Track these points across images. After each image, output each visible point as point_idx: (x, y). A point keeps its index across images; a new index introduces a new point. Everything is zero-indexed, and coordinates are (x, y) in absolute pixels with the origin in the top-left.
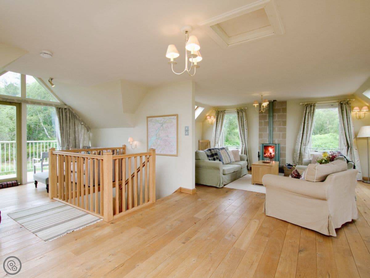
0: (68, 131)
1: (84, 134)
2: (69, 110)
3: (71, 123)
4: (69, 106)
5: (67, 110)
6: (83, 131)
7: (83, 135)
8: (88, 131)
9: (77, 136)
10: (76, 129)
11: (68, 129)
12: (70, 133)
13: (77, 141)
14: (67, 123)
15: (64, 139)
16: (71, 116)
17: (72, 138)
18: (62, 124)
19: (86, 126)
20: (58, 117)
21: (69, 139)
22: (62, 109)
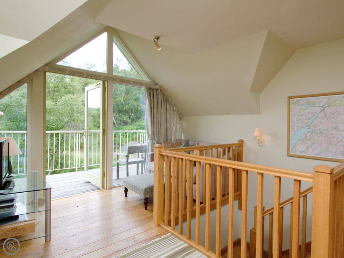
0: (160, 120)
1: (177, 123)
2: (161, 90)
3: (162, 108)
4: (161, 86)
5: (159, 91)
6: (175, 119)
7: (175, 125)
8: (181, 119)
9: (168, 125)
10: (168, 117)
11: (159, 116)
12: (162, 121)
13: (169, 132)
14: (158, 108)
15: (154, 130)
16: (162, 99)
17: (163, 128)
18: (152, 110)
19: (179, 112)
20: (148, 100)
21: (160, 129)
22: (153, 90)
